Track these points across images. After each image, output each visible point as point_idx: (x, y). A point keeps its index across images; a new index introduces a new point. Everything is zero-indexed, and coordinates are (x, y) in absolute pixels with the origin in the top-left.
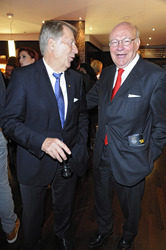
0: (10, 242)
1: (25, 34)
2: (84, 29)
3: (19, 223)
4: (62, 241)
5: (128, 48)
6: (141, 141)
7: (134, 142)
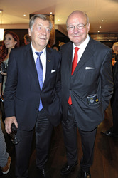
0: (4, 173)
1: (11, 24)
2: (54, 20)
3: (10, 160)
4: (42, 171)
5: (82, 31)
6: (97, 100)
7: (92, 101)
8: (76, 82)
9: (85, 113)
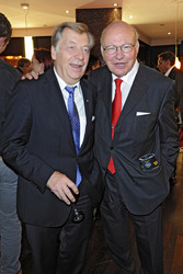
6: (156, 163)
7: (148, 165)
8: (122, 137)
9: (137, 184)
